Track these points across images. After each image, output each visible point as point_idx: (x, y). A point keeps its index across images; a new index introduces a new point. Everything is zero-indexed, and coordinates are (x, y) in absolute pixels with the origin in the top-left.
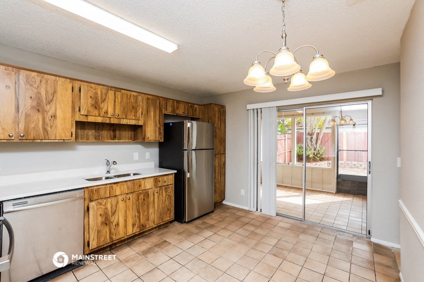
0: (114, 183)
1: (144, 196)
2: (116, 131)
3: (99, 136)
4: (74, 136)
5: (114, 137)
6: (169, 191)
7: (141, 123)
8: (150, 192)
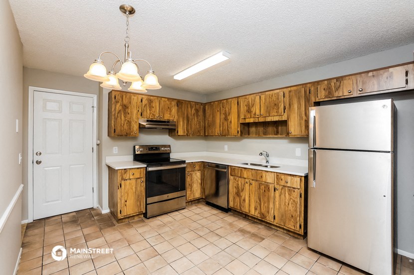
0: (244, 168)
1: (265, 187)
2: (278, 127)
3: (266, 132)
4: (239, 133)
5: (277, 133)
6: (295, 196)
7: (284, 118)
8: (271, 187)
